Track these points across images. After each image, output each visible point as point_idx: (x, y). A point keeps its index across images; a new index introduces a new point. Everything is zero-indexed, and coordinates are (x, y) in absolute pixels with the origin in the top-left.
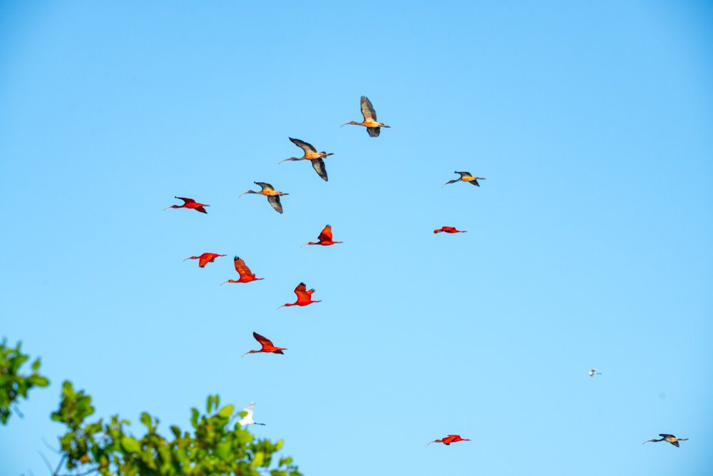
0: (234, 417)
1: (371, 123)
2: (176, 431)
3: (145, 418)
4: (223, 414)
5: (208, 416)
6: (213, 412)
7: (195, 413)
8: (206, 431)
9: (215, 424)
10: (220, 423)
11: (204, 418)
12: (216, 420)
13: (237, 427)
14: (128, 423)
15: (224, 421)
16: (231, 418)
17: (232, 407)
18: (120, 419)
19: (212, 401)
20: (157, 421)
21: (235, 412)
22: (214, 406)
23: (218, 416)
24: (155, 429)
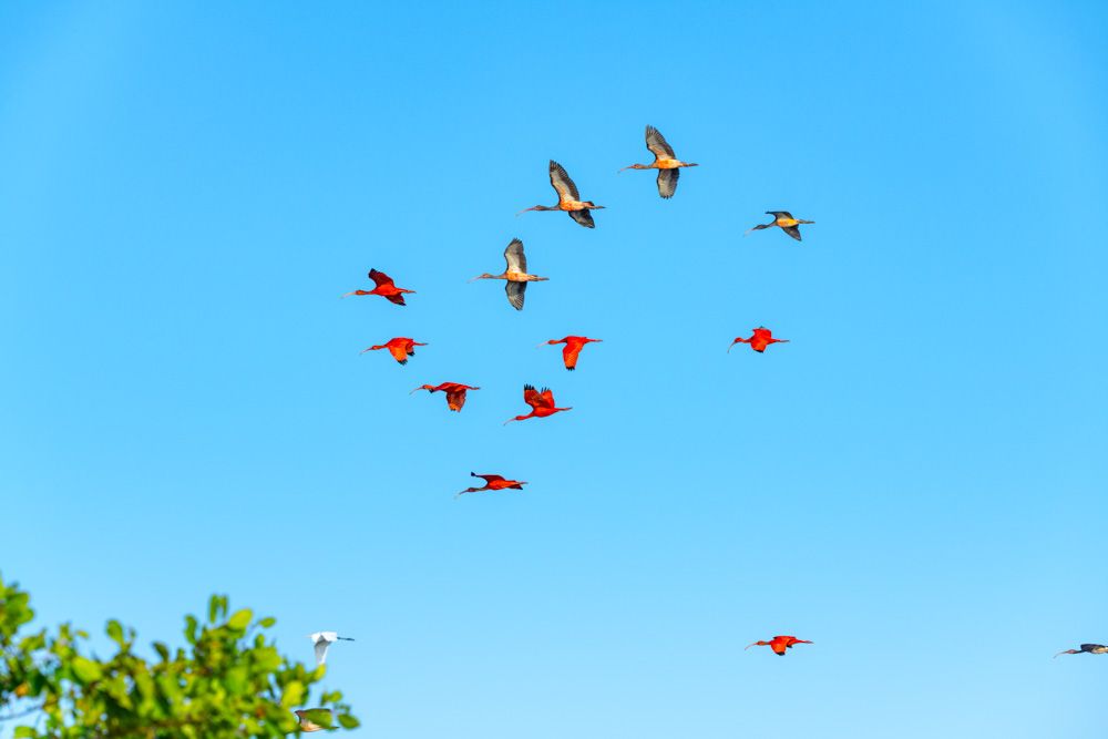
0: (253, 627)
1: (666, 162)
2: (161, 650)
3: (113, 629)
4: (235, 624)
5: (210, 627)
6: (219, 621)
7: (192, 623)
8: (208, 651)
9: (223, 640)
10: (231, 639)
11: (204, 630)
12: (223, 633)
13: (257, 644)
14: (85, 636)
15: (236, 636)
16: (249, 629)
17: (251, 612)
18: (73, 628)
19: (218, 605)
20: (133, 634)
21: (254, 620)
22: (220, 612)
23: (226, 628)
24: (129, 646)
